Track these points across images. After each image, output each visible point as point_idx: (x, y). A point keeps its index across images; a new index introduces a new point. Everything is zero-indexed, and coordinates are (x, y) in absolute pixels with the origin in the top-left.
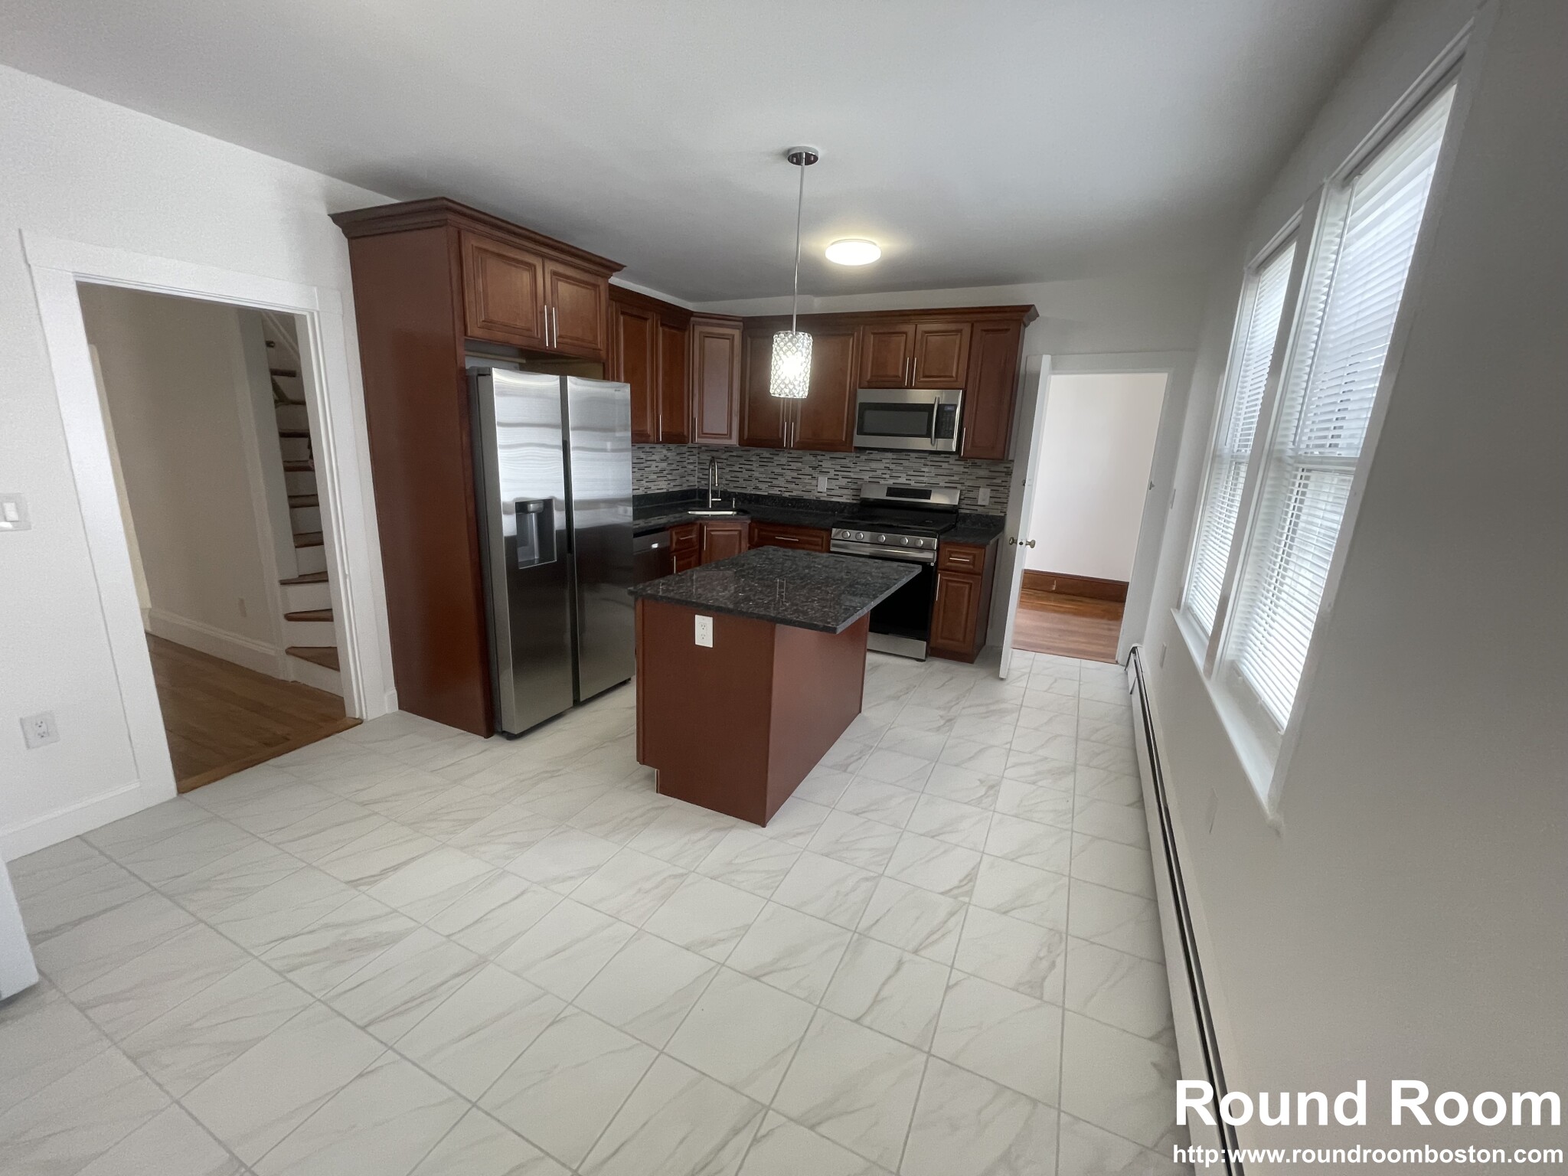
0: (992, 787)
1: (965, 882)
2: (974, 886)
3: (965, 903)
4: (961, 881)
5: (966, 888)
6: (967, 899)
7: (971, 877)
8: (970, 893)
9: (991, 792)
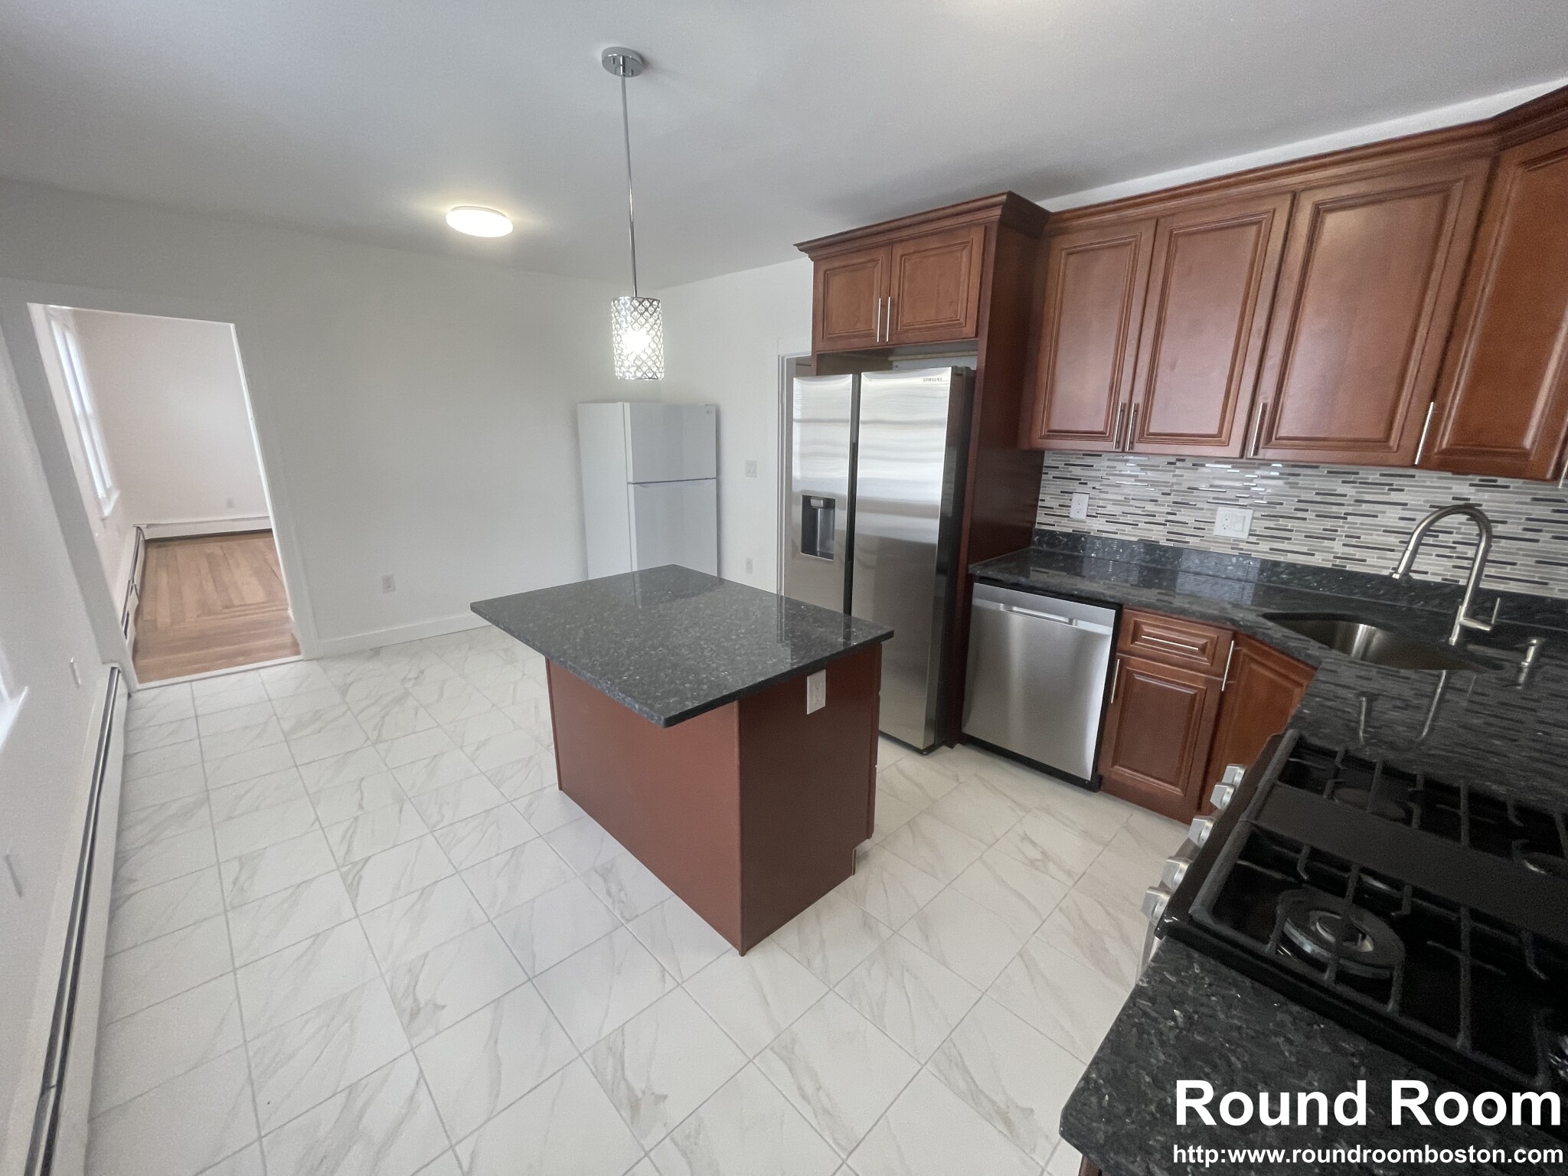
0: (415, 1014)
1: (357, 878)
2: (345, 884)
3: (343, 866)
4: (361, 877)
5: (351, 877)
6: (344, 869)
7: (353, 888)
8: (344, 877)
9: (408, 1003)
